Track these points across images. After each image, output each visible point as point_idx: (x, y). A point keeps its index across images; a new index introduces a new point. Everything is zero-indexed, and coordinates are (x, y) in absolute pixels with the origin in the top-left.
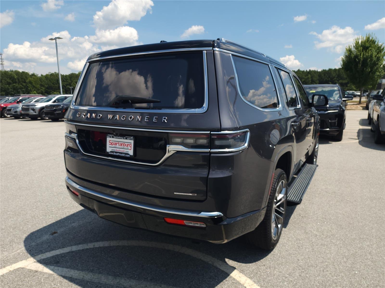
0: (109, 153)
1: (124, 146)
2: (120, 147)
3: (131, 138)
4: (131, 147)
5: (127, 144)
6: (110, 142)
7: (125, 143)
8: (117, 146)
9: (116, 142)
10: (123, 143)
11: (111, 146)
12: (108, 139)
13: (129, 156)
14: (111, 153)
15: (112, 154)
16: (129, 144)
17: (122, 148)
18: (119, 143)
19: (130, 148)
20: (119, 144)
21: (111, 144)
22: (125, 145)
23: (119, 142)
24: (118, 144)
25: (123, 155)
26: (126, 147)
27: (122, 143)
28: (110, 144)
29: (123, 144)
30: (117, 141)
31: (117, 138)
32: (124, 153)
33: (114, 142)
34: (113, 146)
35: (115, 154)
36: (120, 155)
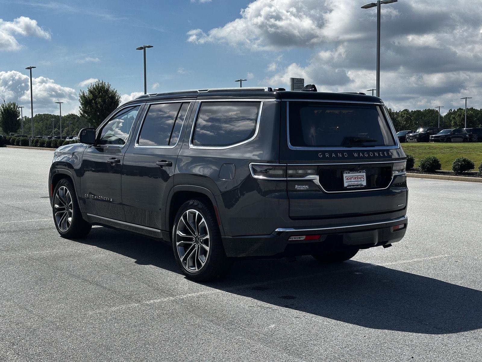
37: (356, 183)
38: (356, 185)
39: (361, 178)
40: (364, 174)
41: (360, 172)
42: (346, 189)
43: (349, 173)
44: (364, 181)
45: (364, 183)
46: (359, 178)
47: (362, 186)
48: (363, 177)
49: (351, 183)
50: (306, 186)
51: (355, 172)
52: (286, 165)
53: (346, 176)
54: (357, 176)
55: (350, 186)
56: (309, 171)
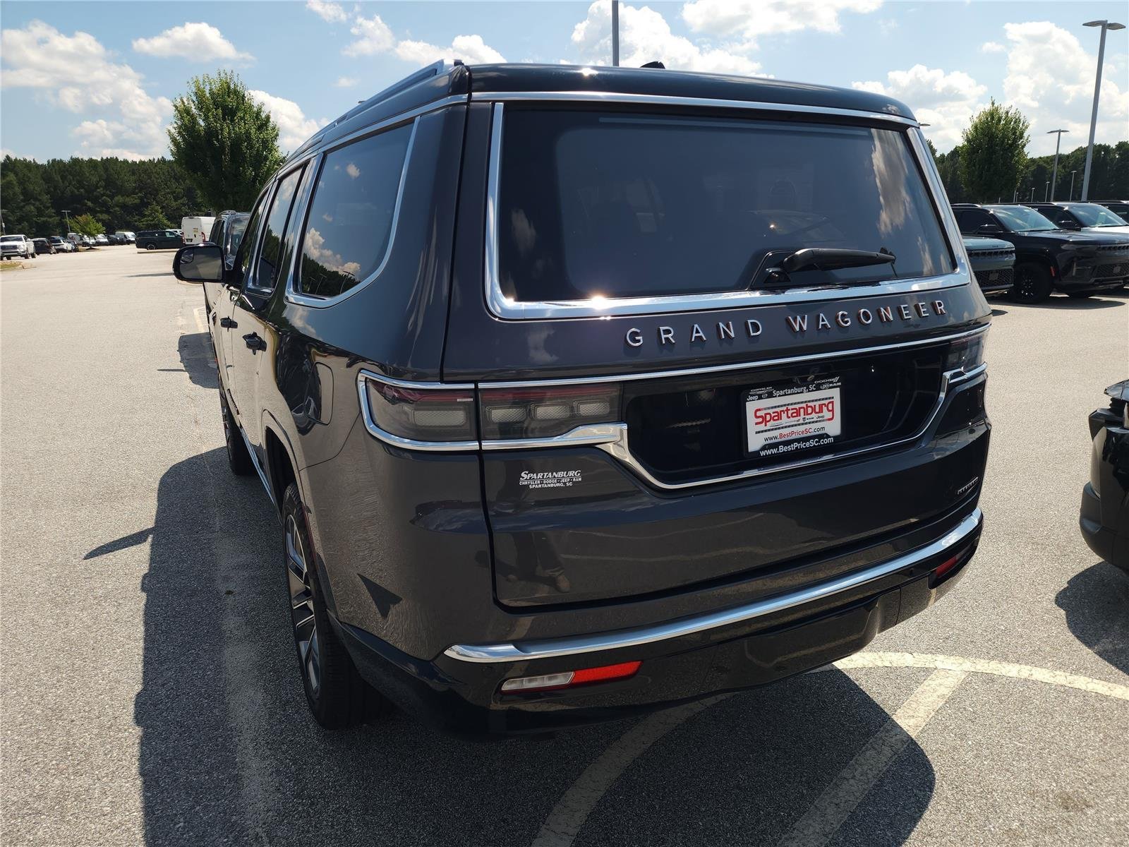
0: (763, 453)
1: (806, 413)
2: (793, 421)
3: (832, 382)
4: (832, 411)
5: (817, 404)
6: (759, 414)
7: (809, 404)
8: (785, 420)
9: (778, 410)
10: (804, 405)
11: (762, 427)
12: (751, 406)
13: (831, 440)
14: (769, 452)
15: (775, 451)
16: (826, 402)
17: (801, 422)
18: (788, 410)
19: (829, 415)
20: (790, 412)
21: (760, 420)
22: (810, 410)
23: (790, 407)
24: (784, 416)
25: (812, 443)
26: (814, 415)
27: (797, 406)
28: (757, 424)
29: (802, 410)
30: (782, 406)
31: (785, 395)
32: (813, 437)
33: (771, 411)
34: (768, 428)
35: (782, 449)
36: (802, 445)
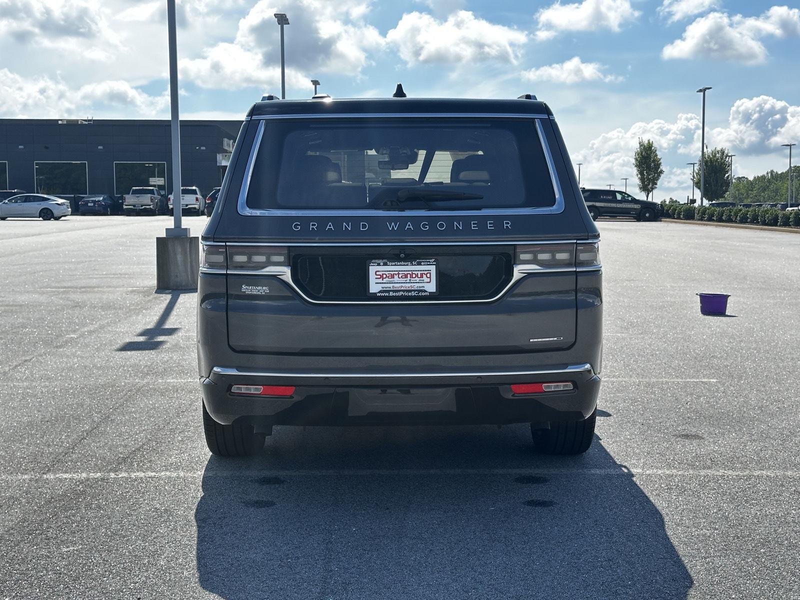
37: (407, 286)
38: (404, 291)
39: (422, 276)
40: (433, 269)
41: (419, 264)
42: (374, 297)
43: (385, 264)
44: (430, 282)
45: (431, 287)
46: (417, 275)
47: (423, 294)
48: (428, 275)
49: (391, 285)
50: (264, 288)
51: (403, 263)
52: (224, 244)
53: (379, 271)
54: (411, 273)
55: (388, 291)
56: (276, 259)
